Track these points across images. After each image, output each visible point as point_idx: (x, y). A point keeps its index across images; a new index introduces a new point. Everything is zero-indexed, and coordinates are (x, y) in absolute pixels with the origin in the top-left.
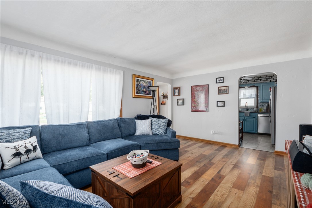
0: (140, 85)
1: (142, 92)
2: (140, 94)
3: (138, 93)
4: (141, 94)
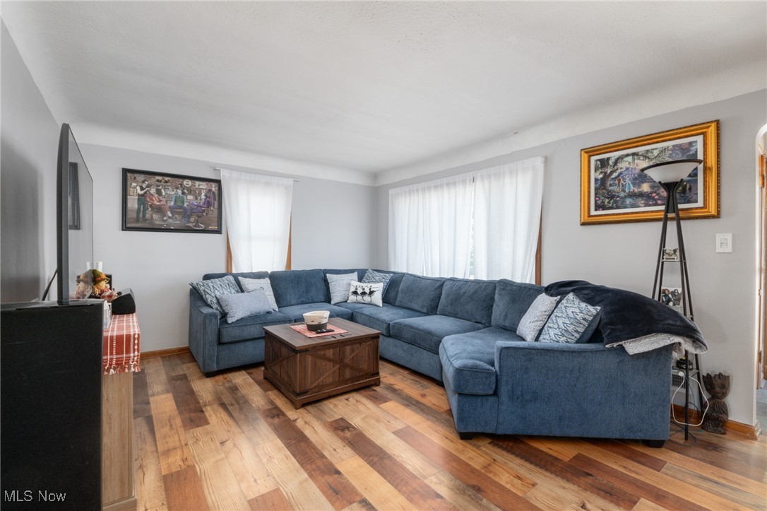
0: (615, 175)
1: (628, 201)
2: (618, 208)
3: (604, 208)
4: (625, 207)
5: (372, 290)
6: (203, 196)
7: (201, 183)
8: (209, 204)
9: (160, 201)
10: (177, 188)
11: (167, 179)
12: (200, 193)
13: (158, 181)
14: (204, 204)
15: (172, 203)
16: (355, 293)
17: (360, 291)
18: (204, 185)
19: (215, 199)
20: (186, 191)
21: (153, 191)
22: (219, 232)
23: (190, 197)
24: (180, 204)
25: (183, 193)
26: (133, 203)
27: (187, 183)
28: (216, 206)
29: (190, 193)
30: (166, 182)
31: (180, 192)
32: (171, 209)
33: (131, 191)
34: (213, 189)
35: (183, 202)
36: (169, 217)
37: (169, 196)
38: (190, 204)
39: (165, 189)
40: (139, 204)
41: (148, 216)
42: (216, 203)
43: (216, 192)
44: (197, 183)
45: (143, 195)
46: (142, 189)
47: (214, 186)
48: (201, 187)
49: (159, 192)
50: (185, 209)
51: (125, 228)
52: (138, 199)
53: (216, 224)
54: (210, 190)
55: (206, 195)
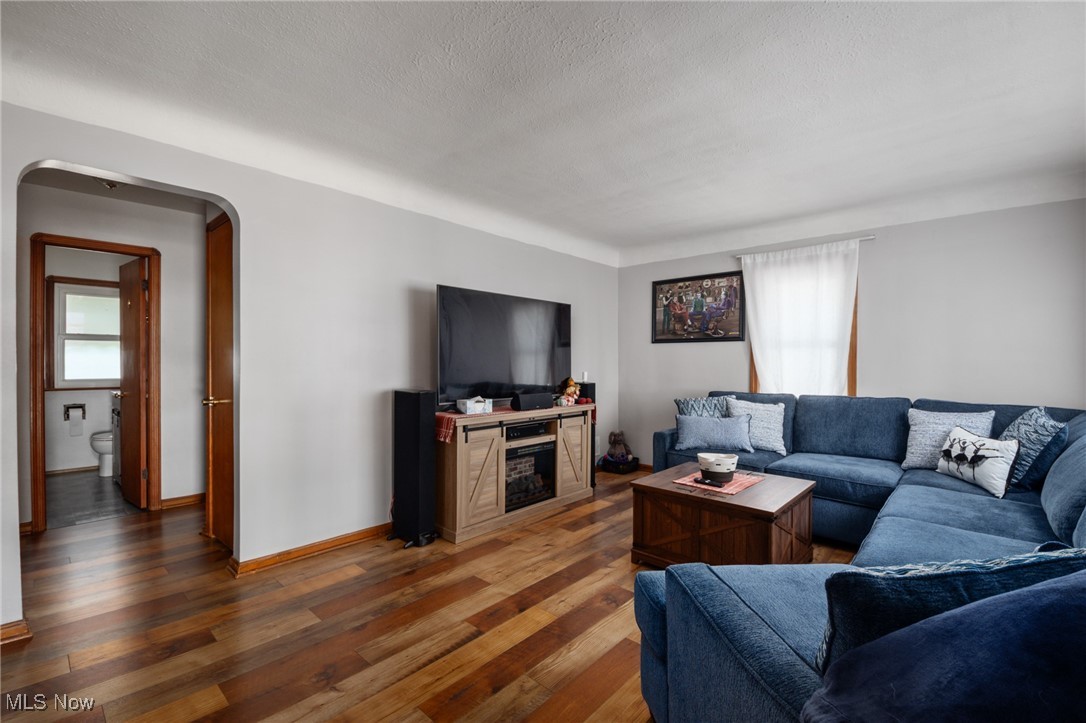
5: (980, 453)
6: (723, 296)
7: (721, 280)
8: (729, 304)
9: (681, 309)
10: (697, 292)
11: (687, 283)
12: (720, 293)
13: (681, 287)
14: (724, 305)
15: (692, 310)
16: (947, 454)
17: (956, 451)
18: (723, 282)
19: (736, 297)
20: (705, 293)
21: (675, 299)
22: (740, 338)
23: (709, 300)
24: (699, 309)
25: (703, 296)
26: (660, 316)
27: (707, 283)
28: (738, 305)
29: (709, 295)
30: (687, 287)
31: (699, 295)
32: (691, 316)
33: (659, 302)
34: (735, 285)
35: (702, 307)
36: (689, 326)
37: (689, 302)
38: (710, 308)
39: (685, 295)
40: (665, 316)
41: (671, 326)
42: (738, 301)
43: (738, 288)
44: (717, 281)
45: (667, 306)
46: (667, 299)
47: (735, 279)
48: (721, 284)
49: (680, 300)
50: (704, 314)
51: (655, 341)
52: (665, 310)
53: (737, 329)
54: (731, 287)
55: (726, 294)
